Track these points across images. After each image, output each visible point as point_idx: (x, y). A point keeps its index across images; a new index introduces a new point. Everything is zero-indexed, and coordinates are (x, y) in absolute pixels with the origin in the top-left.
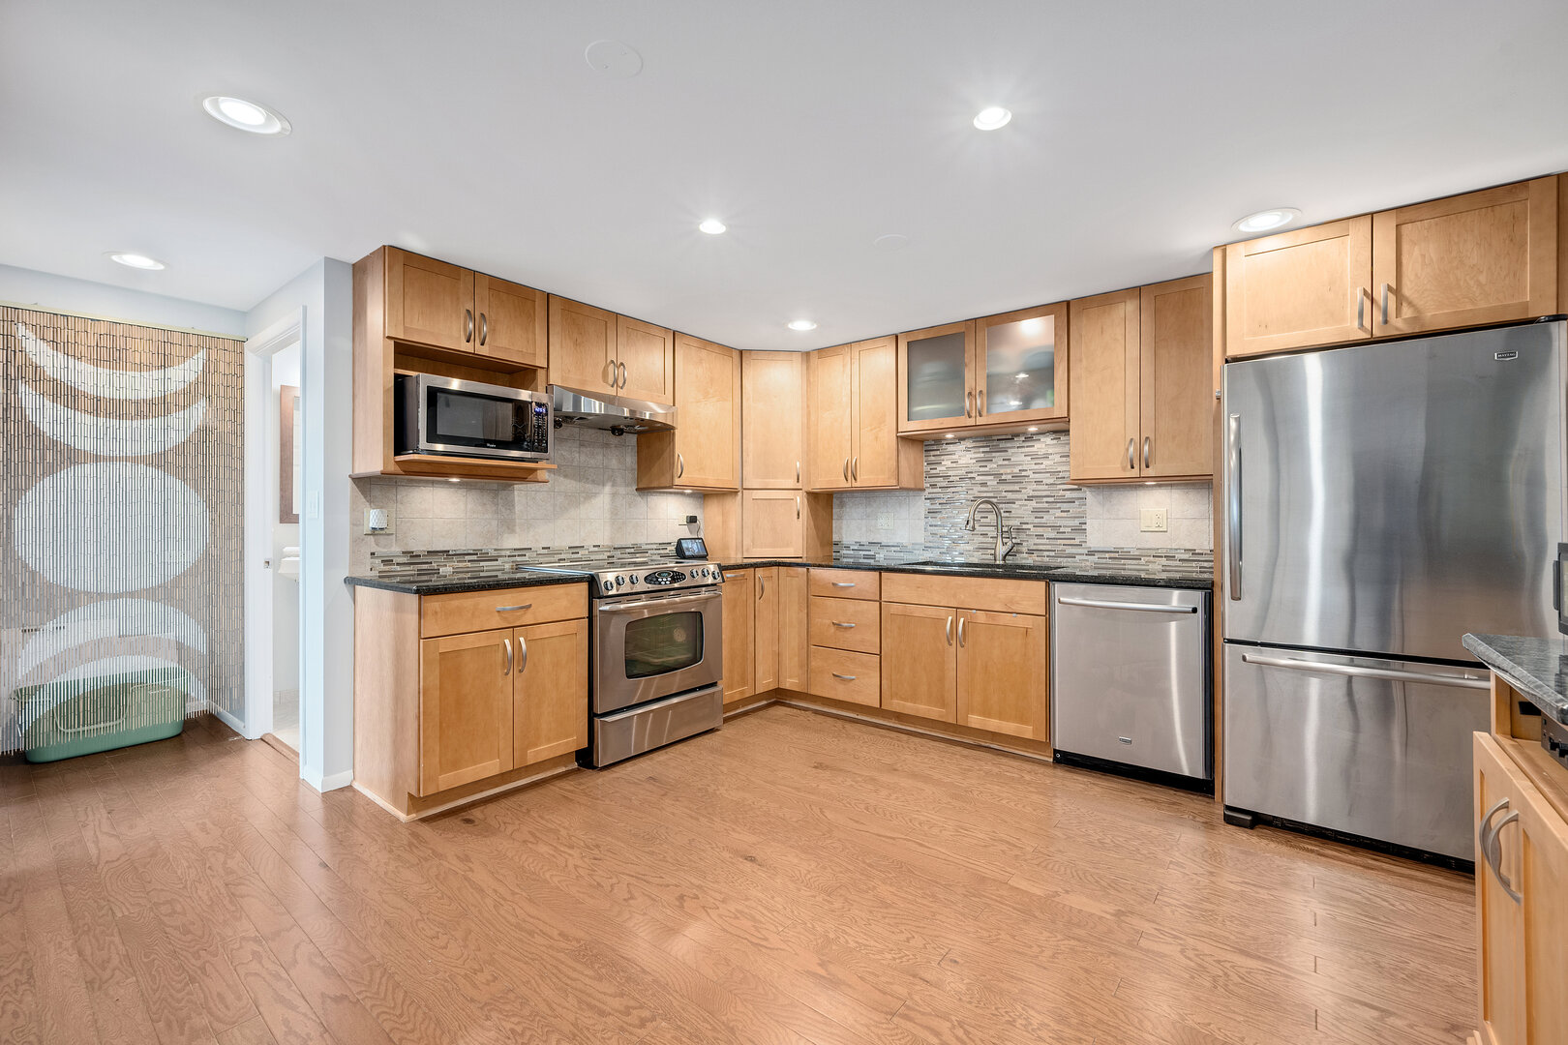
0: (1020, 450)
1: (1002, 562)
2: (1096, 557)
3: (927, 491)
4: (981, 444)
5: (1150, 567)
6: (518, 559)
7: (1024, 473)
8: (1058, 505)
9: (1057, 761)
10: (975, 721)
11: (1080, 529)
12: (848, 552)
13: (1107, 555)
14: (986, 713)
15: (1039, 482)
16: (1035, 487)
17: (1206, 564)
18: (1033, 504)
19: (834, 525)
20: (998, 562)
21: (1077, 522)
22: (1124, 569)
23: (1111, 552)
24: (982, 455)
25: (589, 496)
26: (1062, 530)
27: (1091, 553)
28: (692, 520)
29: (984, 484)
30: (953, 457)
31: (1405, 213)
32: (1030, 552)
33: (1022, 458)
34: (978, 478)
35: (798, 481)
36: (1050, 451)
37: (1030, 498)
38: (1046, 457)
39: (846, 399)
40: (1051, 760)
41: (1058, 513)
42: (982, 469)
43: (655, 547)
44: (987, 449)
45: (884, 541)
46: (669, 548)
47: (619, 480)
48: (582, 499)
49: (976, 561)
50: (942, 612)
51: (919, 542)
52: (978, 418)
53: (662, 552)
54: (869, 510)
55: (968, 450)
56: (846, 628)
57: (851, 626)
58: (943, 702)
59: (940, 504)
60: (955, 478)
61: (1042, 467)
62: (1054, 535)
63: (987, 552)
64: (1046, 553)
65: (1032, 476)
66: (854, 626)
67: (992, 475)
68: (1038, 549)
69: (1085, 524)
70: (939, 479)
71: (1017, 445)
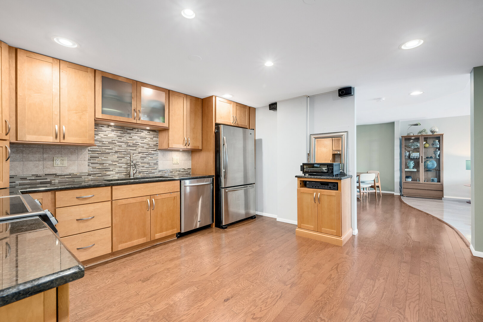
0: (136, 134)
1: (133, 177)
2: (161, 172)
3: (90, 147)
4: (119, 129)
5: (175, 174)
7: (137, 143)
8: (149, 156)
10: (158, 236)
11: (156, 164)
14: (161, 231)
15: (143, 147)
16: (141, 149)
17: (187, 172)
18: (141, 155)
20: (131, 178)
21: (155, 161)
24: (120, 134)
26: (150, 164)
27: (160, 171)
29: (120, 146)
30: (105, 133)
32: (140, 173)
33: (136, 137)
34: (117, 143)
35: (6, 135)
36: (147, 136)
37: (139, 153)
38: (145, 138)
40: (176, 238)
41: (149, 158)
42: (119, 140)
44: (122, 132)
45: (59, 173)
49: (117, 178)
50: (144, 199)
51: (85, 172)
52: (137, 121)
55: (113, 131)
56: (87, 220)
57: (90, 218)
58: (145, 235)
59: (97, 154)
60: (106, 142)
61: (144, 142)
62: (148, 166)
63: (125, 174)
64: (145, 173)
65: (140, 145)
66: (94, 217)
67: (124, 143)
68: (142, 171)
69: (158, 162)
70: (97, 142)
71: (135, 132)
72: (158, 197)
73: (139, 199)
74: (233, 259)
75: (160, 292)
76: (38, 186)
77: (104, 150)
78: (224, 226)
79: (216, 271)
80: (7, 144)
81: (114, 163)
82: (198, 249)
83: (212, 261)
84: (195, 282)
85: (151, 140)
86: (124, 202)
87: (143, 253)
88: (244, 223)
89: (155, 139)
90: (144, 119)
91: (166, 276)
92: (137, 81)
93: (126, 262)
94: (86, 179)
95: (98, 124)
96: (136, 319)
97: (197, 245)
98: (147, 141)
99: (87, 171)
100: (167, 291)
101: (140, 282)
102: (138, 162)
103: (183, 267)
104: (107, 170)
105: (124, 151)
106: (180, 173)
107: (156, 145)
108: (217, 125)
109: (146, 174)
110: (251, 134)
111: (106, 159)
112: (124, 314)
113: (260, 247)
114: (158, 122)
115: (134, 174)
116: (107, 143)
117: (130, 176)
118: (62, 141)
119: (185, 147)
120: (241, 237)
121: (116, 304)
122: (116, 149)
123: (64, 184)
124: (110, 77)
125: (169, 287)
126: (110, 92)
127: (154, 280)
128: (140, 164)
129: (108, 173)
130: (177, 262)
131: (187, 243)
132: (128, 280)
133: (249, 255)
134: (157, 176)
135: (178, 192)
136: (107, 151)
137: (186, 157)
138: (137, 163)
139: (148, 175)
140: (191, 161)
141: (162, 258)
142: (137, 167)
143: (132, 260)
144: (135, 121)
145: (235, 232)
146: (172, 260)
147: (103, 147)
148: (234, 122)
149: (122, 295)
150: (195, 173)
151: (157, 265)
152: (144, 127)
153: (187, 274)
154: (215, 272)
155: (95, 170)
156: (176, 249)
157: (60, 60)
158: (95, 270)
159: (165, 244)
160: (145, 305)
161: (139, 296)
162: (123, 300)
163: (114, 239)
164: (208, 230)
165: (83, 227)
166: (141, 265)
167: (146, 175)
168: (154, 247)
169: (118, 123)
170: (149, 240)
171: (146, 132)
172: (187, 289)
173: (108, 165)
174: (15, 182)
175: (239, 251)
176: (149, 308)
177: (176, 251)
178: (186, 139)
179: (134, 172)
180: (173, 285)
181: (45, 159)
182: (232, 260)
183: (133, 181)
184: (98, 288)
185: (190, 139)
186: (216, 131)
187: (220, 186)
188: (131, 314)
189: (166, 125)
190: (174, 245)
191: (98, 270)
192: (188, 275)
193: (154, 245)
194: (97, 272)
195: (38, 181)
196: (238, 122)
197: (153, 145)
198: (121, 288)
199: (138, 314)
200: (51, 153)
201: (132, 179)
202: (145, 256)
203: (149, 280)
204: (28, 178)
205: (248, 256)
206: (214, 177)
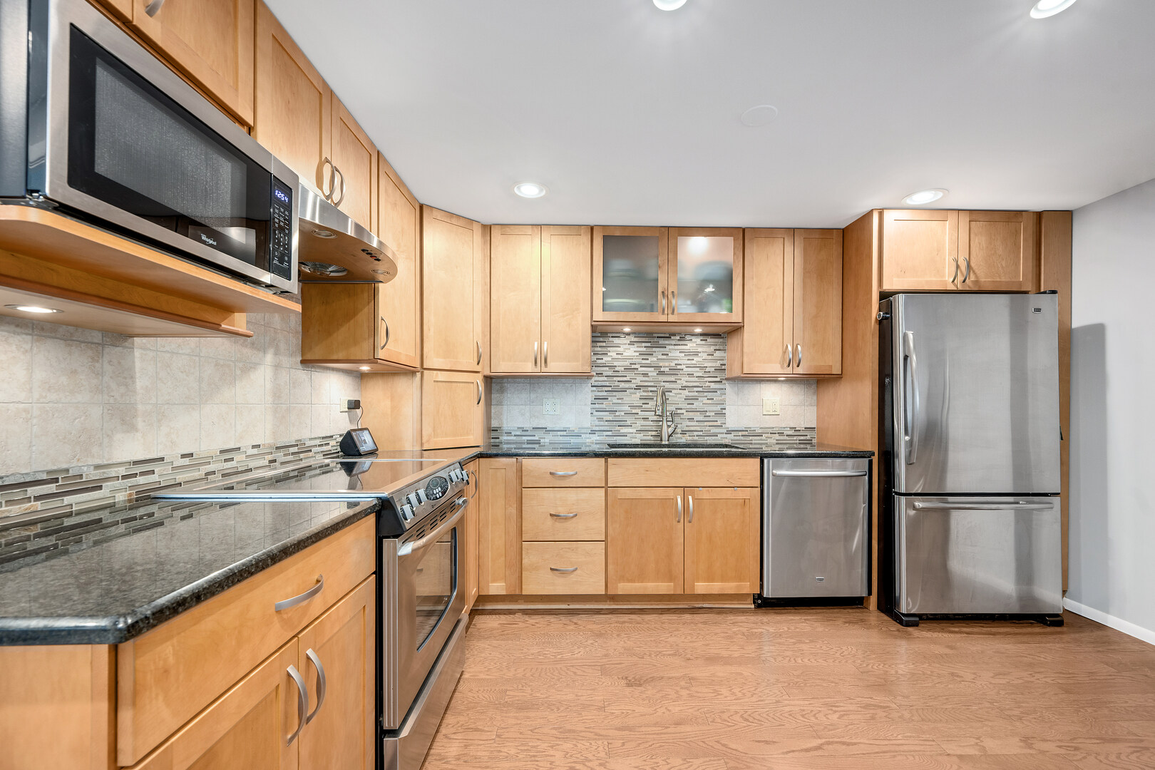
0: (676, 347)
1: (667, 443)
2: (732, 435)
3: (594, 379)
4: (643, 340)
5: (769, 441)
6: (141, 480)
7: (679, 367)
8: (706, 394)
9: (758, 606)
10: (701, 587)
11: (721, 414)
12: (509, 438)
13: (740, 433)
14: (710, 579)
15: (691, 375)
16: (688, 379)
17: (802, 438)
18: (686, 393)
19: (493, 411)
20: (663, 443)
21: (719, 408)
22: (751, 444)
23: (743, 431)
24: (645, 349)
25: (249, 367)
26: (708, 414)
27: (729, 432)
28: (355, 405)
29: (645, 375)
30: (618, 349)
31: (975, 215)
32: (684, 433)
33: (677, 354)
34: (640, 369)
35: (478, 364)
36: (700, 350)
37: (683, 388)
38: (696, 354)
39: (535, 282)
40: (753, 606)
41: (706, 401)
42: (644, 362)
43: (317, 442)
44: (649, 345)
45: (550, 426)
46: (333, 443)
47: (282, 346)
48: (238, 372)
49: (638, 442)
50: (671, 493)
51: (586, 426)
52: (670, 316)
53: (325, 448)
54: (533, 396)
55: (632, 343)
56: (566, 518)
57: (571, 515)
58: (670, 577)
59: (606, 391)
60: (620, 368)
61: (693, 362)
62: (701, 418)
63: (654, 433)
64: (695, 433)
65: (685, 369)
66: (576, 515)
67: (652, 367)
68: (689, 430)
69: (725, 409)
70: (605, 368)
71: (674, 342)
72: (705, 494)
73: (660, 493)
74: (886, 742)
75: (643, 729)
76: (524, 446)
77: (617, 384)
78: (904, 615)
79: (807, 750)
80: (479, 379)
81: (634, 411)
82: (792, 659)
83: (812, 711)
84: (730, 751)
85: (710, 357)
86: (629, 493)
87: (665, 617)
88: (994, 630)
89: (718, 354)
90: (685, 309)
91: (676, 695)
92: (669, 227)
93: (627, 625)
94: (588, 440)
95: (607, 333)
96: (569, 765)
97: (795, 644)
98: (700, 359)
99: (589, 425)
100: (658, 734)
101: (624, 682)
102: (681, 409)
103: (724, 691)
104: (622, 423)
105: (652, 384)
106: (782, 438)
107: (721, 370)
108: (886, 297)
109: (697, 436)
110: (1038, 310)
111: (620, 401)
112: (559, 738)
113: (1030, 746)
114: (718, 313)
115: (669, 436)
116: (623, 368)
117: (661, 440)
118: (544, 369)
119: (789, 370)
120: (958, 676)
121: (562, 709)
122: (639, 380)
123: (556, 446)
124: (618, 233)
125: (667, 728)
126: (619, 265)
127: (649, 692)
128: (685, 413)
129: (624, 430)
130: (720, 671)
131: (771, 630)
132: (607, 666)
133: (961, 757)
134: (724, 442)
135: (757, 487)
136: (622, 385)
137: (801, 397)
138: (679, 411)
139: (702, 439)
140: (815, 408)
141: (694, 644)
142: (677, 419)
143: (639, 623)
144: (663, 318)
145: (939, 650)
146: (712, 660)
147: (615, 379)
148: (960, 278)
149: (580, 694)
150: (826, 442)
151: (676, 657)
152: (689, 329)
153: (725, 716)
154: (802, 750)
155: (602, 423)
156: (737, 635)
157: (541, 225)
158: (575, 619)
159: (719, 613)
160: (600, 742)
161: (604, 714)
162: (575, 706)
163: (610, 567)
164: (850, 611)
165: (561, 530)
166: (646, 644)
167: (696, 438)
168: (694, 610)
169: (639, 327)
170: (680, 591)
171: (698, 340)
172: (701, 760)
173: (623, 414)
174: (498, 438)
175: (923, 720)
176: (602, 755)
177: (735, 640)
178: (790, 348)
179: (671, 430)
180: (680, 729)
181: (533, 402)
182: (877, 742)
183: (666, 449)
184: (559, 657)
185: (802, 347)
186: (880, 315)
187: (894, 488)
188: (567, 746)
189: (735, 318)
190: (737, 623)
191: (579, 622)
192: (725, 721)
193: (697, 606)
194: (576, 624)
195: (524, 438)
196: (976, 276)
197: (713, 369)
198: (587, 678)
199: (579, 756)
200: (539, 391)
201: (664, 446)
202: (666, 626)
203: (640, 685)
204: (513, 433)
205: (955, 759)
206: (875, 459)
